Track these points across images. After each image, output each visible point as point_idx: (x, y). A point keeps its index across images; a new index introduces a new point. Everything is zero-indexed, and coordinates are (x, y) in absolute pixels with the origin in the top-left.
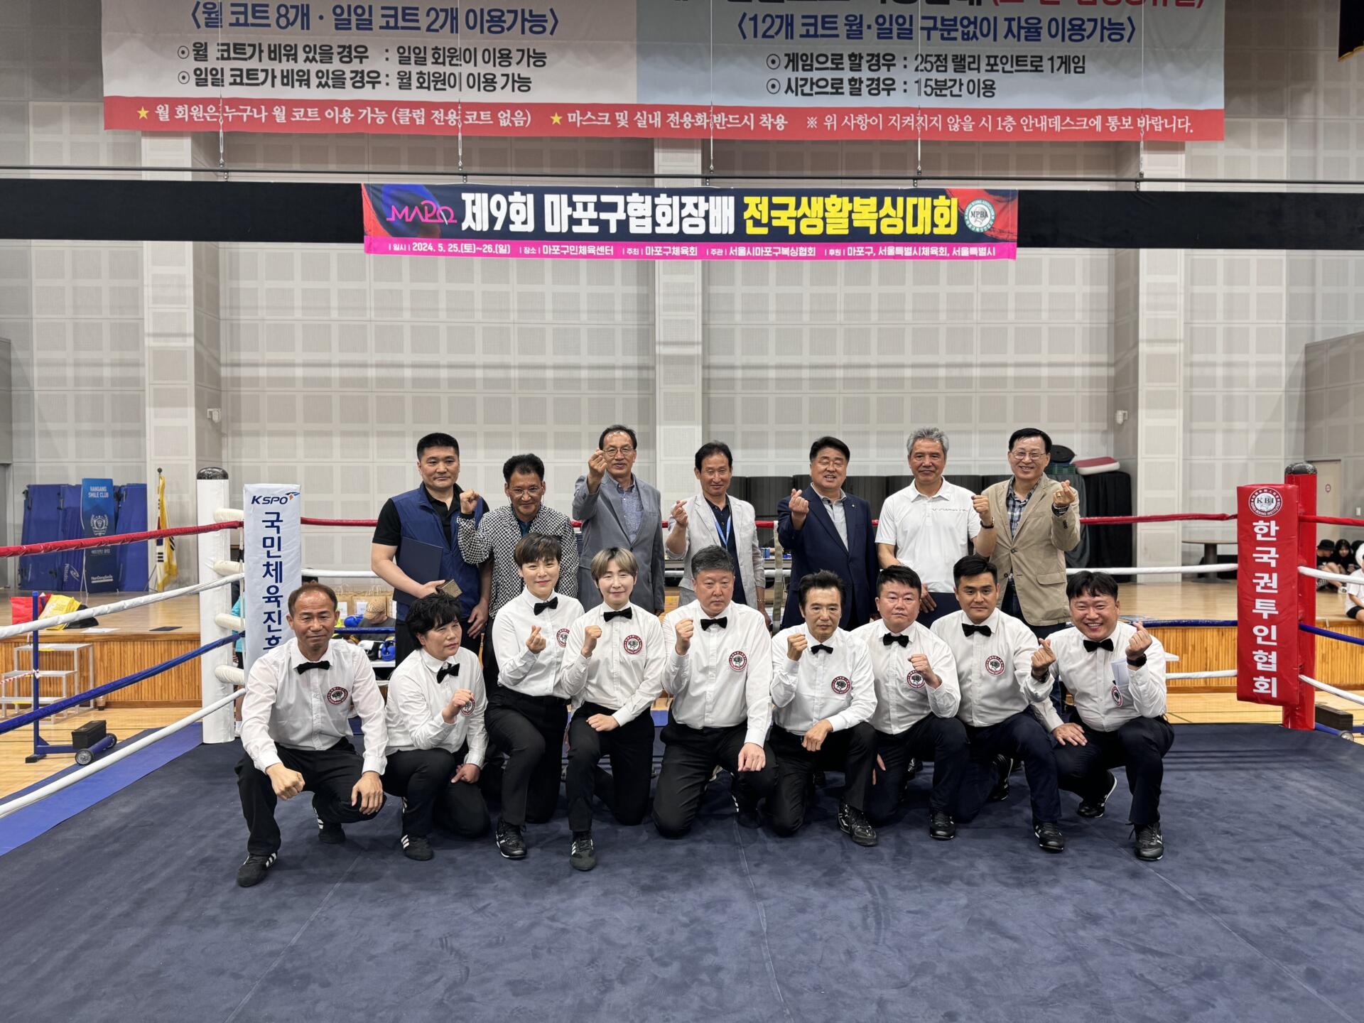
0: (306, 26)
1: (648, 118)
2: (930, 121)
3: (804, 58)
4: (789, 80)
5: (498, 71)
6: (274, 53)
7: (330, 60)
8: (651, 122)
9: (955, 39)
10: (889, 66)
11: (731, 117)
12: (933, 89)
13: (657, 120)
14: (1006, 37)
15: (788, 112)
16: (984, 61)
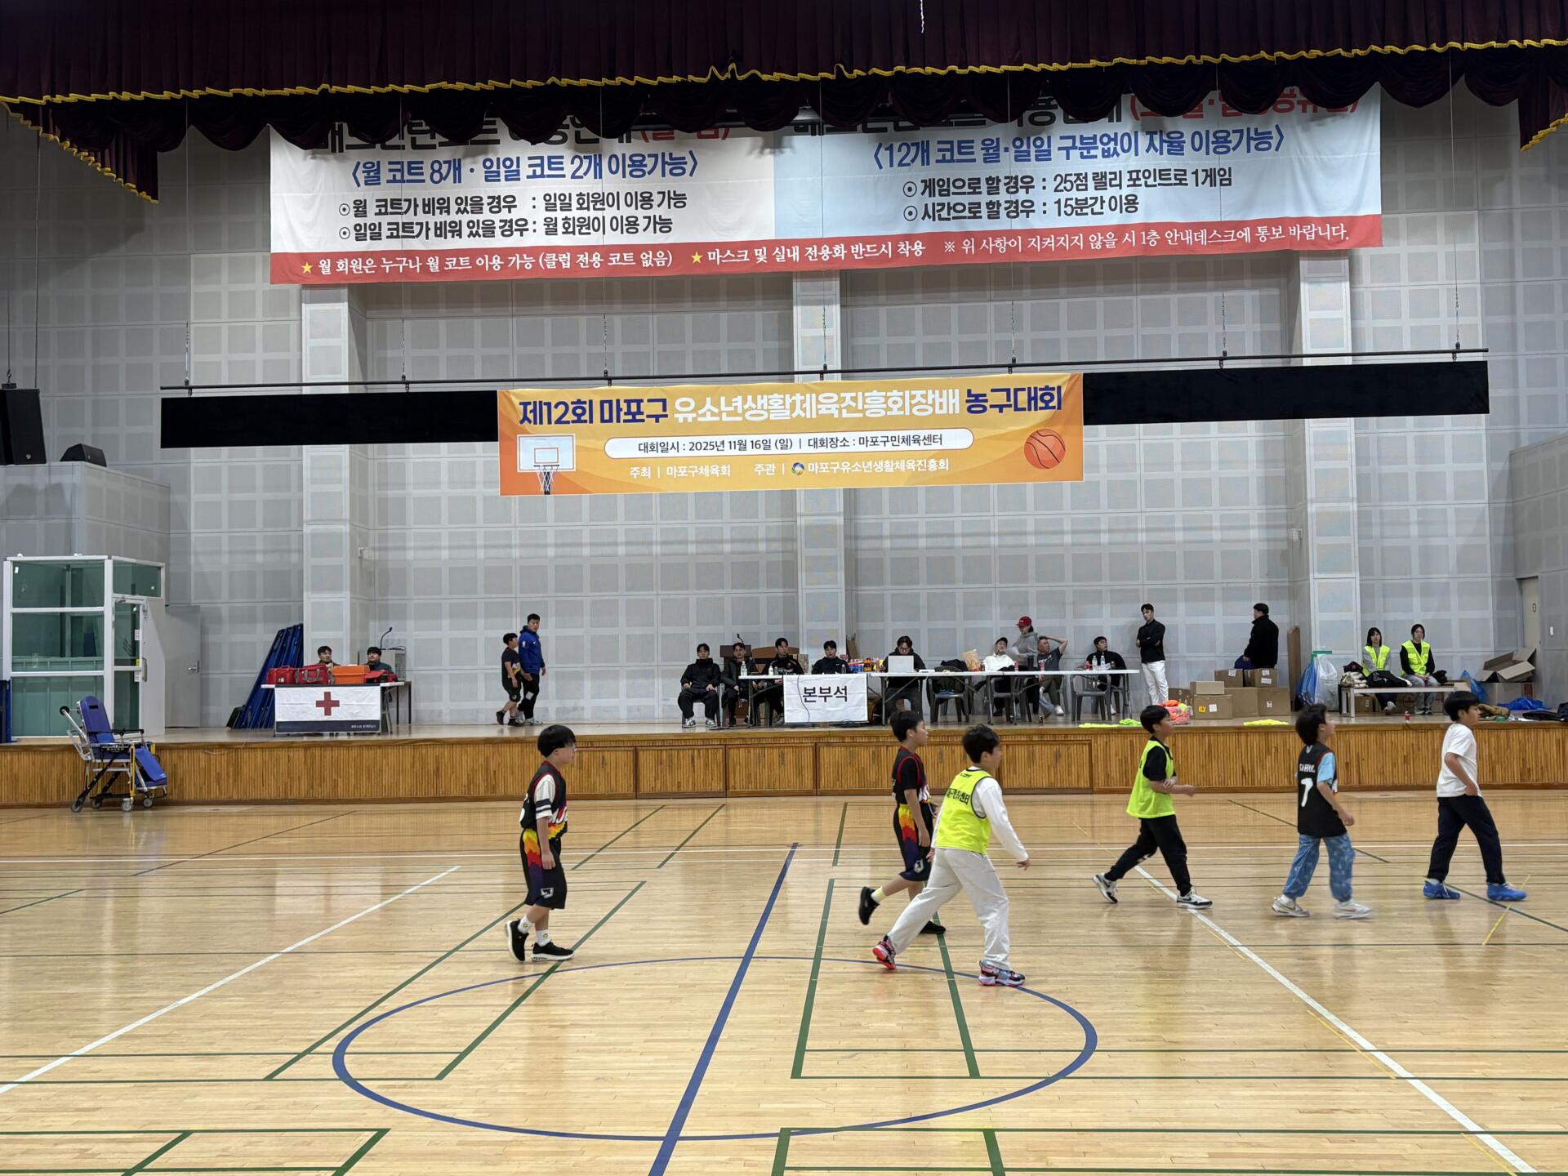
0: (458, 179)
1: (786, 252)
2: (1071, 241)
3: (941, 183)
4: (926, 205)
5: (640, 213)
6: (429, 206)
7: (480, 211)
8: (789, 256)
9: (1095, 157)
10: (1027, 189)
11: (868, 246)
12: (1073, 208)
13: (795, 255)
14: (1147, 151)
15: (924, 237)
16: (1126, 177)
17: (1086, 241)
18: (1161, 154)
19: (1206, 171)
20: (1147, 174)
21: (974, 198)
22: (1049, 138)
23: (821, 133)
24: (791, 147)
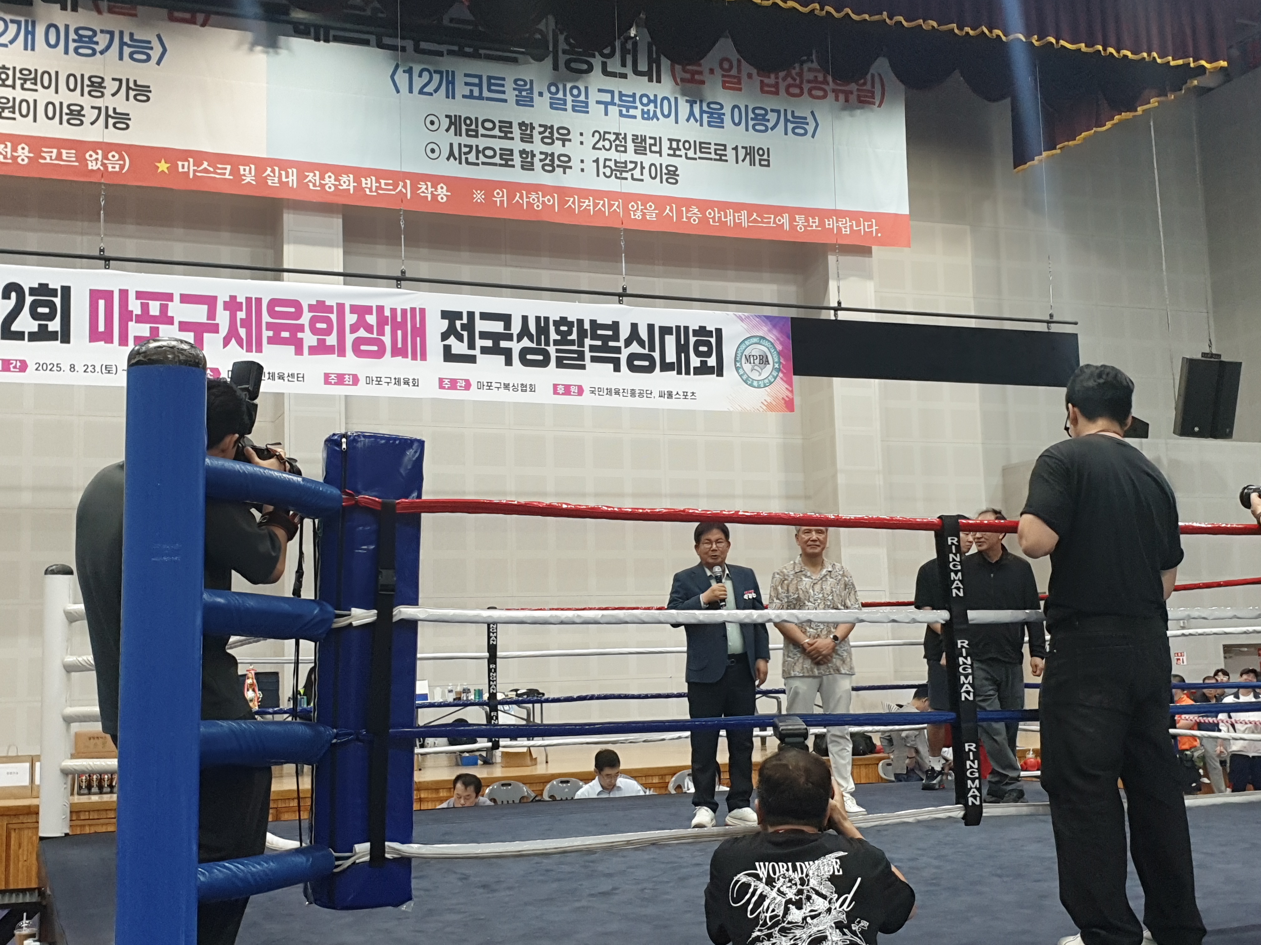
1: (280, 175)
2: (610, 206)
3: (468, 122)
4: (451, 145)
5: (87, 101)
8: (284, 179)
9: (634, 117)
10: (564, 141)
11: (383, 182)
12: (612, 171)
13: (292, 179)
14: (688, 120)
15: (450, 181)
16: (666, 144)
17: (626, 210)
18: (701, 125)
19: (745, 148)
20: (687, 145)
21: (506, 144)
22: (586, 88)
23: (327, 40)
24: (288, 48)
